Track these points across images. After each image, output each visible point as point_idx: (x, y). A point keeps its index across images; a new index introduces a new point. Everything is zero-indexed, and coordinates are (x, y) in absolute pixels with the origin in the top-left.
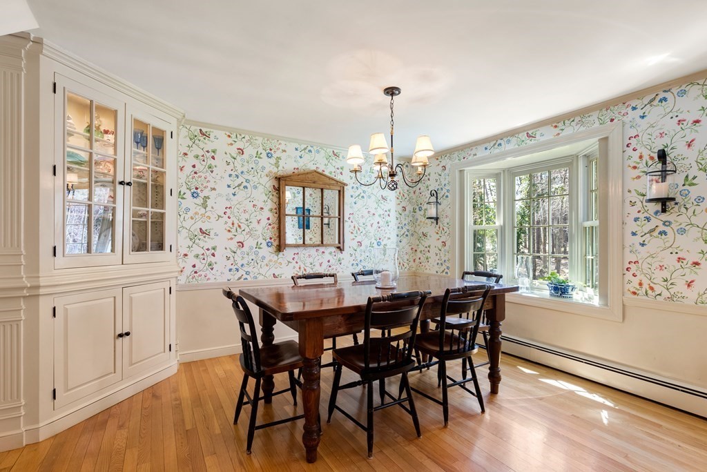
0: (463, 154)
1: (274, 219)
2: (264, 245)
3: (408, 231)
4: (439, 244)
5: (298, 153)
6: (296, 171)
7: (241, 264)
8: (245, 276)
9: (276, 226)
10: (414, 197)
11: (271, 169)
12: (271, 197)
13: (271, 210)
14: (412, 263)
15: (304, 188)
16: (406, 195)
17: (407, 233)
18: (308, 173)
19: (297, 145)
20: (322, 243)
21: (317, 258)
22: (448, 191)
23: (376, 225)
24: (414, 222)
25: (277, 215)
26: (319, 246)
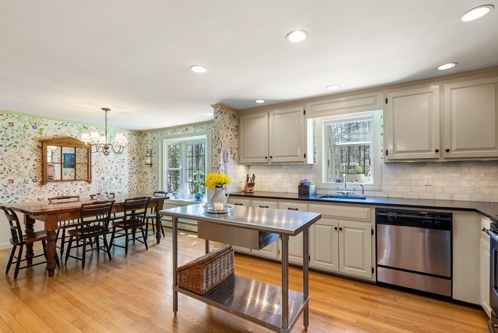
0: (162, 133)
1: (38, 165)
2: (30, 181)
3: (136, 170)
4: (152, 178)
5: (57, 127)
6: (55, 137)
7: (12, 193)
8: (15, 201)
9: (40, 170)
10: (140, 152)
11: (36, 135)
12: (36, 152)
13: (36, 160)
14: (139, 188)
15: (61, 147)
16: (135, 151)
17: (135, 172)
18: (64, 139)
19: (56, 122)
20: (75, 179)
21: (72, 187)
22: (156, 150)
23: (114, 168)
24: (140, 166)
25: (41, 163)
26: (73, 180)
